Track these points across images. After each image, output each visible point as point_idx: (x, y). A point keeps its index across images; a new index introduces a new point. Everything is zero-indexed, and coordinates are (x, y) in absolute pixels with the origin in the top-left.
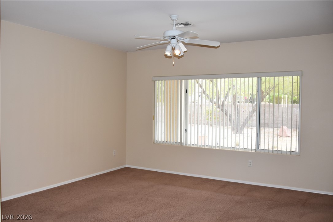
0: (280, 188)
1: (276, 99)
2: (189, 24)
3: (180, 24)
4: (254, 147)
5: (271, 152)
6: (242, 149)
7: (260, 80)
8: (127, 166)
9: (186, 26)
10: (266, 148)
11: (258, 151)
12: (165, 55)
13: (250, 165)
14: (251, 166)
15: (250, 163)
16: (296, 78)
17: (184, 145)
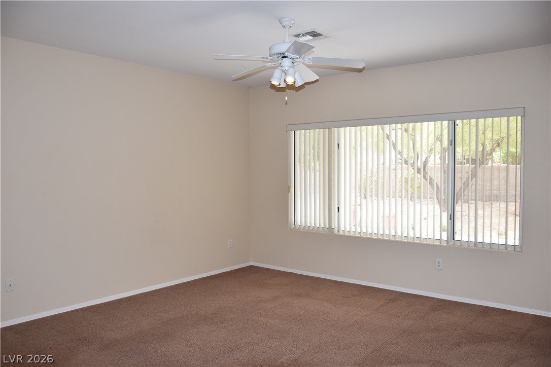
0: (487, 307)
1: (512, 158)
2: (319, 35)
3: (303, 35)
4: (444, 237)
5: (472, 246)
6: (425, 240)
7: (455, 125)
8: (252, 263)
9: (315, 38)
10: (465, 238)
11: (452, 243)
12: (273, 86)
13: (439, 266)
14: (440, 268)
15: (439, 262)
16: (515, 122)
17: (336, 232)
